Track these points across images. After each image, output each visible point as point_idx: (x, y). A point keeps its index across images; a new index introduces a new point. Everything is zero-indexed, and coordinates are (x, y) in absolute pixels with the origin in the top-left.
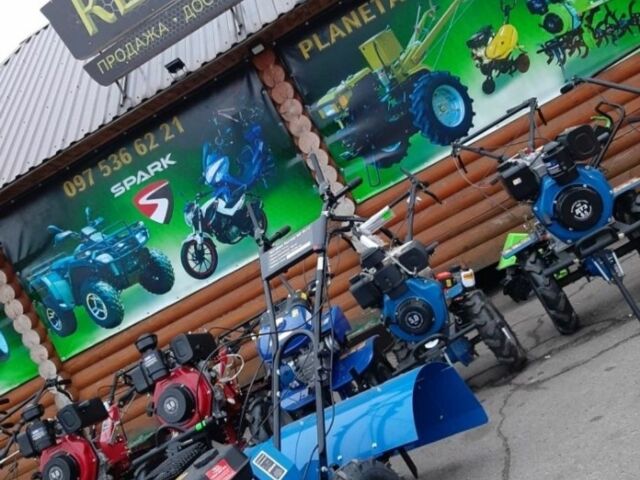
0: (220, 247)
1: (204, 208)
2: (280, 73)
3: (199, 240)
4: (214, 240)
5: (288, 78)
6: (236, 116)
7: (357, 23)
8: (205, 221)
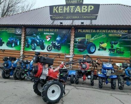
0: (53, 48)
1: (54, 42)
2: (74, 32)
3: (51, 46)
4: (53, 47)
5: (74, 33)
6: (65, 33)
7: (87, 31)
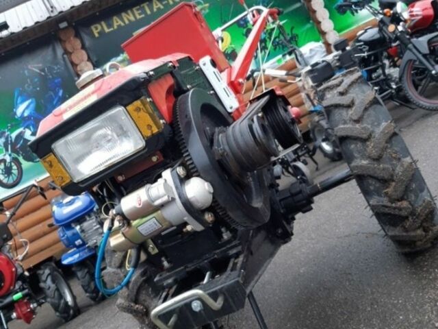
0: (25, 164)
1: (14, 135)
2: (78, 43)
3: (8, 159)
4: (21, 159)
5: (83, 47)
6: (43, 70)
7: (132, 18)
8: (14, 145)
